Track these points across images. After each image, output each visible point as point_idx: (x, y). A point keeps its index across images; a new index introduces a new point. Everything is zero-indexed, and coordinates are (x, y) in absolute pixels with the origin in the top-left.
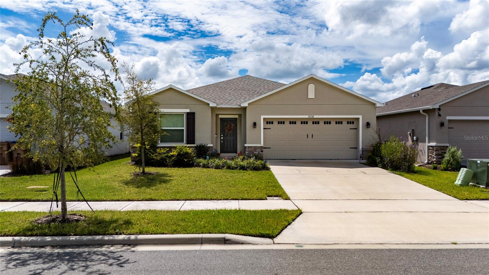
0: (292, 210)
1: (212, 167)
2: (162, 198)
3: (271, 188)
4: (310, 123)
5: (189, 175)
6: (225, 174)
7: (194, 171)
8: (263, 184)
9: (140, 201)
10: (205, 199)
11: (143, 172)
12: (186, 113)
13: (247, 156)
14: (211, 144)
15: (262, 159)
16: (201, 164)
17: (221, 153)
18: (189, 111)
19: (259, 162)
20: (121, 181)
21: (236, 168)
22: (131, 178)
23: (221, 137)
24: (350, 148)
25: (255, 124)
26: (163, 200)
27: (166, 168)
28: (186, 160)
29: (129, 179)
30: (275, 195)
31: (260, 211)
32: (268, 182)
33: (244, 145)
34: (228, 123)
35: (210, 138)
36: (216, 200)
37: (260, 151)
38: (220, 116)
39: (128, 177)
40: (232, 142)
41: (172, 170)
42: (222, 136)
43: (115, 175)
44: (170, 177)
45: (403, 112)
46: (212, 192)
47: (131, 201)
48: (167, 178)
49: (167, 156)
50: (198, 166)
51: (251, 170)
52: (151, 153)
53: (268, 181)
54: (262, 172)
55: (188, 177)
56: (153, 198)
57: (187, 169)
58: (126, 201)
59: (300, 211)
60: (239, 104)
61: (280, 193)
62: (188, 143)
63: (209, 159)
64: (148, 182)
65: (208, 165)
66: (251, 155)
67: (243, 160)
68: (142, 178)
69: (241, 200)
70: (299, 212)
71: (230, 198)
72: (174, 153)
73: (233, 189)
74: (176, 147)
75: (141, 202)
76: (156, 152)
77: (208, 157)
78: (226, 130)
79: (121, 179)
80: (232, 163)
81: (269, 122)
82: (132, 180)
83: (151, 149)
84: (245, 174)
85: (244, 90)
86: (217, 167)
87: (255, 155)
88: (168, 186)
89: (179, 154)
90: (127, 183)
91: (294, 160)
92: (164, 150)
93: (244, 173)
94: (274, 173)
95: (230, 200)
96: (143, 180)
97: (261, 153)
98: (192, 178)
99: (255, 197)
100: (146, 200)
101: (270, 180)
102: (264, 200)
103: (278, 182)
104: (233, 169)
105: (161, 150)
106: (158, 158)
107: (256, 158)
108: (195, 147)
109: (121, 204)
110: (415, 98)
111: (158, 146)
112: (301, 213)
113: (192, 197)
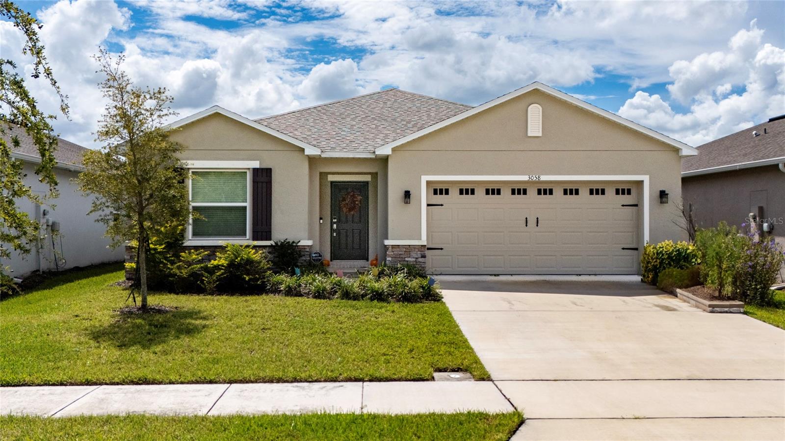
0: (497, 415)
1: (308, 294)
2: (172, 378)
3: (443, 348)
4: (532, 192)
5: (250, 314)
6: (337, 311)
7: (264, 305)
8: (424, 337)
9: (118, 384)
10: (280, 380)
11: (144, 308)
12: (251, 171)
13: (389, 268)
14: (309, 239)
15: (423, 276)
16: (282, 287)
17: (331, 261)
18: (258, 166)
19: (415, 283)
20: (86, 329)
21: (363, 296)
22: (113, 321)
23: (332, 224)
24: (623, 249)
25: (407, 194)
26: (173, 383)
27: (201, 297)
28: (247, 278)
29: (106, 324)
30: (455, 367)
31: (415, 416)
32: (438, 333)
33: (383, 243)
34: (348, 193)
35: (307, 227)
36: (306, 381)
37: (420, 256)
38: (331, 178)
39: (105, 318)
40: (357, 236)
41: (213, 300)
42: (335, 223)
43: (76, 314)
44: (204, 318)
45: (738, 168)
46: (298, 358)
47: (95, 384)
48: (198, 322)
49: (206, 269)
50: (275, 291)
51: (398, 301)
52: (168, 261)
53: (436, 329)
54: (422, 307)
55: (248, 319)
56: (150, 377)
57: (248, 298)
58: (82, 384)
59: (519, 415)
60: (371, 148)
61: (466, 362)
62: (255, 238)
63: (303, 274)
64: (149, 333)
65: (298, 289)
66: (399, 266)
67: (379, 277)
68: (139, 321)
69: (370, 381)
70: (516, 420)
71: (341, 377)
72: (221, 260)
73: (351, 352)
74: (225, 247)
75: (120, 386)
76: (178, 257)
77: (298, 270)
78: (344, 209)
79: (87, 324)
80: (353, 284)
81: (440, 190)
82: (112, 326)
83: (168, 252)
84: (383, 310)
85: (385, 120)
86: (320, 294)
87: (408, 266)
88: (194, 342)
89: (231, 264)
90: (98, 335)
91: (495, 275)
92: (197, 255)
93: (381, 308)
94: (450, 310)
95: (342, 381)
96: (139, 326)
97: (420, 260)
98: (257, 321)
99: (404, 374)
100: (133, 383)
101: (441, 327)
102: (427, 380)
103: (460, 331)
104: (355, 300)
105: (190, 253)
106: (185, 273)
107: (409, 273)
108: (271, 246)
109: (65, 393)
110: (759, 138)
111: (187, 243)
112: (522, 422)
113: (247, 374)
